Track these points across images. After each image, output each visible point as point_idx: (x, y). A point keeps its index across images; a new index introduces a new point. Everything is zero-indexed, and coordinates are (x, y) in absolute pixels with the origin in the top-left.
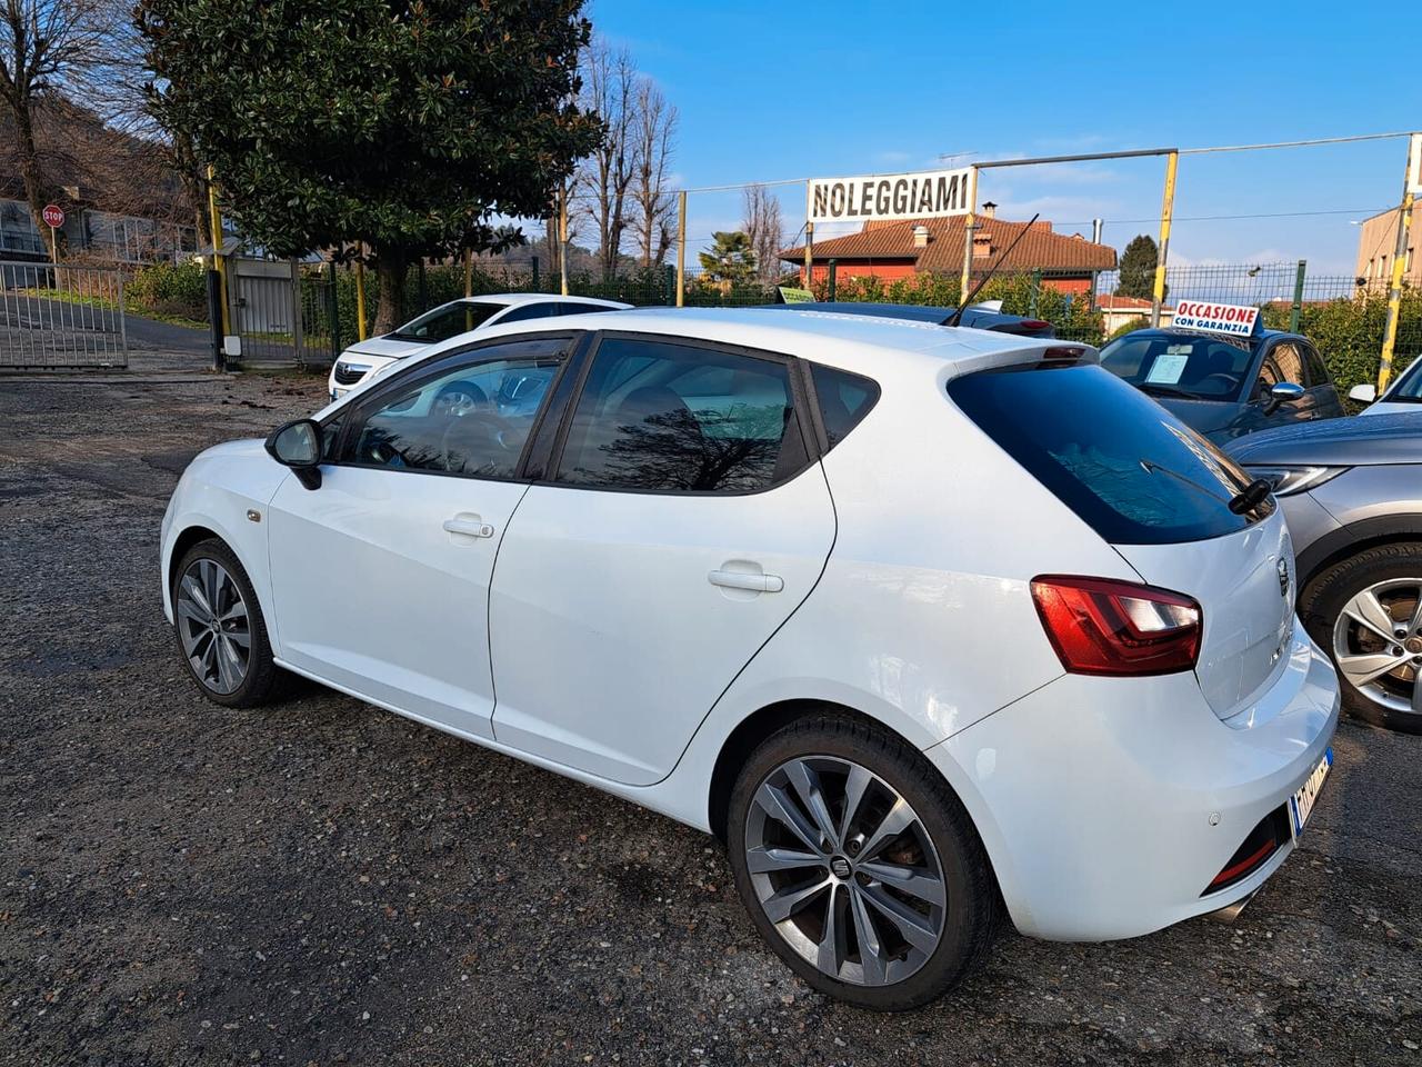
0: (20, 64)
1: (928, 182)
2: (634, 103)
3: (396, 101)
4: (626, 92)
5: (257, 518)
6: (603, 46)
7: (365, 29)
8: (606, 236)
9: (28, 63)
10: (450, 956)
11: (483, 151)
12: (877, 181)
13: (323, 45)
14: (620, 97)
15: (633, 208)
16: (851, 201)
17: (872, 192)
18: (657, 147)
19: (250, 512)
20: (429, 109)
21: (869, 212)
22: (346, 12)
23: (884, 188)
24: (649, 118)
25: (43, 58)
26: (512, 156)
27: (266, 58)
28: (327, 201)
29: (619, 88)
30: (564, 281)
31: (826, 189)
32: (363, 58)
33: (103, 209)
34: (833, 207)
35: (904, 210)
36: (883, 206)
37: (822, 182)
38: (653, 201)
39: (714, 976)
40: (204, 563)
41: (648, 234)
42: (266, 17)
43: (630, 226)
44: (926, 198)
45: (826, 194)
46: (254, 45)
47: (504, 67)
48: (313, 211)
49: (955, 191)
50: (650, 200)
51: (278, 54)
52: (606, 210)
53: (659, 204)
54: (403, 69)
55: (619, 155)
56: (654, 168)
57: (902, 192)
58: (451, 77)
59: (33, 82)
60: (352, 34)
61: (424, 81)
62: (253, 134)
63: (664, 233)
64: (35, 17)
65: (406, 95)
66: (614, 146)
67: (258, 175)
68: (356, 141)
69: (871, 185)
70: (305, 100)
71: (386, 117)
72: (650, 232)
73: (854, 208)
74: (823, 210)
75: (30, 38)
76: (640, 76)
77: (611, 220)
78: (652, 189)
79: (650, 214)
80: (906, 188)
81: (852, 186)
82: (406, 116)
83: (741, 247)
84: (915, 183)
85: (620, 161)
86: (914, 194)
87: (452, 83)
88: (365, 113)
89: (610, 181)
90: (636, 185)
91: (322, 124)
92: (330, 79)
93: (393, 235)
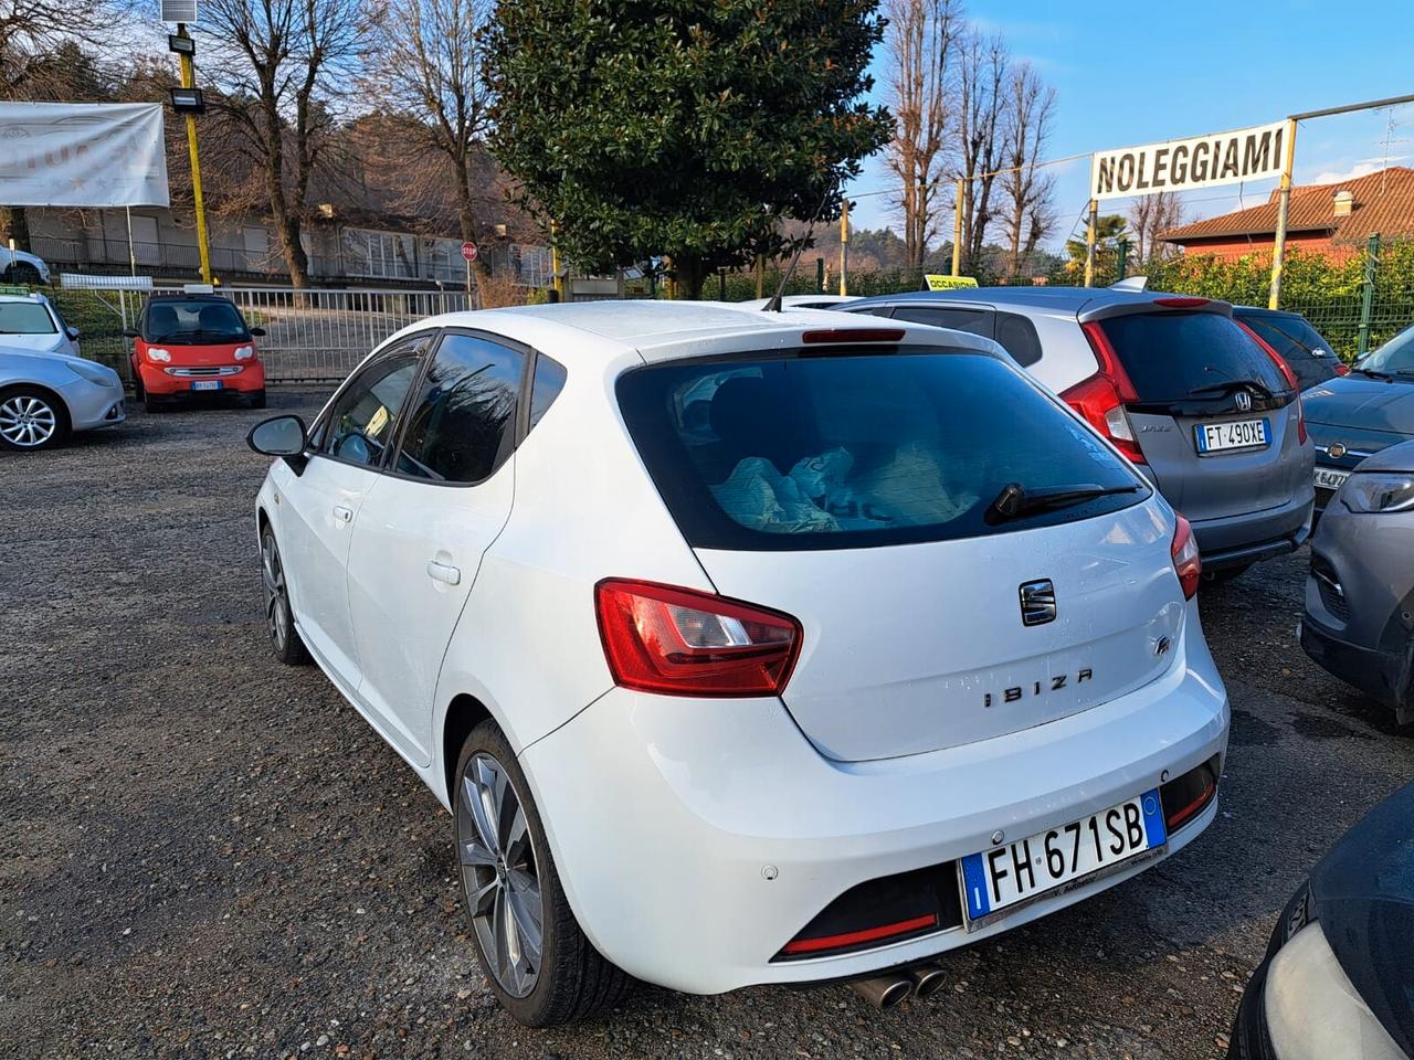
0: (461, 125)
1: (1234, 143)
2: (1006, 87)
3: (681, 121)
4: (998, 81)
6: (976, 33)
7: (650, 56)
8: (969, 231)
9: (467, 124)
11: (759, 161)
12: (1172, 147)
13: (616, 78)
14: (991, 87)
15: (1002, 199)
16: (1141, 172)
17: (1167, 160)
18: (1031, 133)
20: (710, 124)
21: (1162, 183)
22: (638, 45)
23: (1181, 154)
24: (1024, 104)
25: (477, 118)
26: (788, 162)
27: (571, 96)
28: (621, 221)
29: (991, 78)
30: (843, 281)
31: (1113, 161)
32: (651, 86)
33: (524, 240)
34: (1120, 180)
35: (1203, 177)
36: (1178, 175)
37: (1108, 155)
38: (1025, 191)
40: (268, 541)
41: (1017, 226)
42: (570, 60)
43: (994, 218)
44: (1231, 161)
45: (1112, 168)
46: (563, 86)
47: (782, 76)
48: (611, 231)
49: (1267, 150)
50: (1022, 189)
51: (581, 92)
52: (971, 204)
53: (1032, 192)
54: (685, 92)
55: (988, 146)
56: (1027, 156)
57: (1202, 156)
58: (726, 93)
59: (470, 139)
60: (641, 66)
61: (702, 98)
62: (560, 167)
63: (1035, 223)
64: (473, 84)
65: (688, 115)
66: (981, 138)
67: (566, 203)
68: (643, 164)
69: (1165, 152)
70: (598, 130)
71: (668, 138)
72: (1020, 222)
73: (1144, 180)
74: (1109, 186)
75: (468, 103)
76: (1015, 61)
77: (975, 214)
78: (1024, 179)
79: (1020, 205)
80: (1206, 152)
81: (1143, 155)
82: (689, 135)
83: (1116, 231)
84: (1218, 145)
85: (989, 153)
86: (1216, 157)
87: (728, 98)
88: (650, 136)
89: (977, 175)
90: (1007, 174)
91: (612, 151)
92: (622, 109)
93: (679, 249)
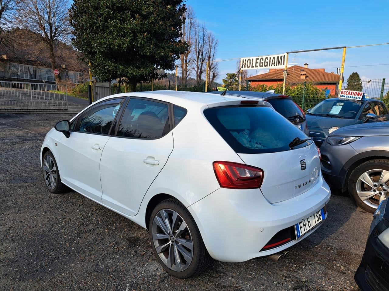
0: (51, 35)
1: (274, 58)
2: (206, 39)
3: (132, 40)
4: (204, 36)
5: (57, 145)
6: (198, 24)
7: (124, 22)
8: (198, 75)
9: (53, 34)
10: (77, 257)
11: (154, 53)
12: (260, 58)
13: (114, 27)
14: (202, 38)
15: (205, 67)
16: (252, 64)
17: (258, 61)
18: (212, 51)
19: (55, 144)
20: (141, 42)
21: (257, 67)
22: (120, 18)
23: (262, 60)
24: (210, 43)
25: (56, 33)
26: (162, 54)
27: (100, 30)
28: (115, 67)
29: (202, 35)
30: (176, 87)
31: (246, 60)
32: (124, 30)
33: (70, 70)
34: (247, 65)
35: (267, 66)
36: (261, 65)
37: (244, 59)
38: (211, 65)
39: (142, 267)
40: (48, 156)
41: (209, 74)
42: (99, 20)
43: (204, 72)
44: (273, 62)
45: (245, 62)
46: (97, 27)
47: (160, 31)
48: (111, 69)
49: (281, 60)
50: (210, 65)
51: (102, 30)
52: (198, 68)
53: (213, 66)
54: (134, 32)
55: (202, 53)
56: (211, 56)
57: (267, 61)
58: (146, 34)
59: (54, 39)
60: (121, 24)
61: (139, 35)
62: (96, 50)
63: (214, 74)
64: (55, 23)
65: (134, 39)
66: (200, 51)
67: (98, 60)
68: (122, 51)
69: (258, 59)
70: (109, 41)
71: (129, 44)
72: (210, 74)
73: (253, 65)
74: (245, 66)
75: (53, 28)
76: (208, 31)
77: (199, 71)
78: (211, 63)
79: (210, 69)
80: (268, 60)
81: (253, 59)
82: (135, 44)
83: (234, 77)
84: (270, 58)
85: (202, 55)
86: (270, 61)
87: (146, 35)
88: (124, 44)
89: (199, 60)
90: (206, 61)
91: (113, 47)
92: (115, 35)
93: (131, 75)
